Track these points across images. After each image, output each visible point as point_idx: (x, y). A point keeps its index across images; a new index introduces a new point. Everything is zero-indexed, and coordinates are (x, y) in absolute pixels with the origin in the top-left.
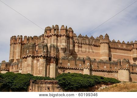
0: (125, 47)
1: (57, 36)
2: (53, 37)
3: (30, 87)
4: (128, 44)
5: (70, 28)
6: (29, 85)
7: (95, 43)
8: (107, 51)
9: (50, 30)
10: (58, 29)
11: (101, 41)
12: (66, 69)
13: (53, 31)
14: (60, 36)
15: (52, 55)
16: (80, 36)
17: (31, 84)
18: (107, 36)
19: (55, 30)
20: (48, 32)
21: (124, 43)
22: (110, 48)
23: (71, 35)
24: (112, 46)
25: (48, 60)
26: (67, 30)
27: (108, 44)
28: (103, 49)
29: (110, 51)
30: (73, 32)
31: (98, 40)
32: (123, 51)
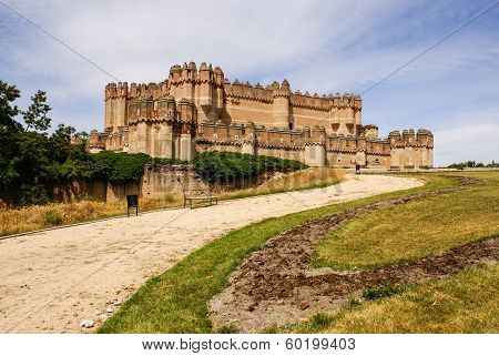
0: (317, 104)
1: (194, 83)
2: (185, 84)
3: (145, 178)
4: (324, 99)
5: (218, 68)
6: (142, 173)
7: (263, 96)
8: (286, 111)
9: (180, 72)
10: (195, 71)
11: (275, 93)
12: (211, 144)
13: (184, 72)
14: (200, 83)
15: (184, 119)
16: (237, 84)
17: (146, 171)
18: (286, 84)
19: (189, 71)
20: (176, 74)
21: (316, 97)
22: (290, 105)
23: (219, 81)
24: (295, 102)
25: (177, 128)
26: (211, 73)
27: (288, 98)
28: (280, 107)
29: (291, 112)
30: (222, 75)
31: (269, 91)
32: (312, 111)
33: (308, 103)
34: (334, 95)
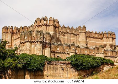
0: (97, 36)
1: (47, 26)
2: (43, 26)
4: (99, 34)
5: (57, 20)
8: (85, 39)
10: (47, 20)
11: (80, 31)
12: (56, 53)
14: (49, 26)
16: (64, 27)
17: (46, 65)
18: (84, 27)
19: (45, 20)
21: (96, 33)
22: (86, 36)
23: (57, 25)
24: (89, 35)
25: (44, 45)
26: (54, 21)
27: (85, 33)
28: (82, 38)
30: (58, 23)
31: (77, 30)
32: (96, 39)
33: (93, 36)
34: (104, 33)
